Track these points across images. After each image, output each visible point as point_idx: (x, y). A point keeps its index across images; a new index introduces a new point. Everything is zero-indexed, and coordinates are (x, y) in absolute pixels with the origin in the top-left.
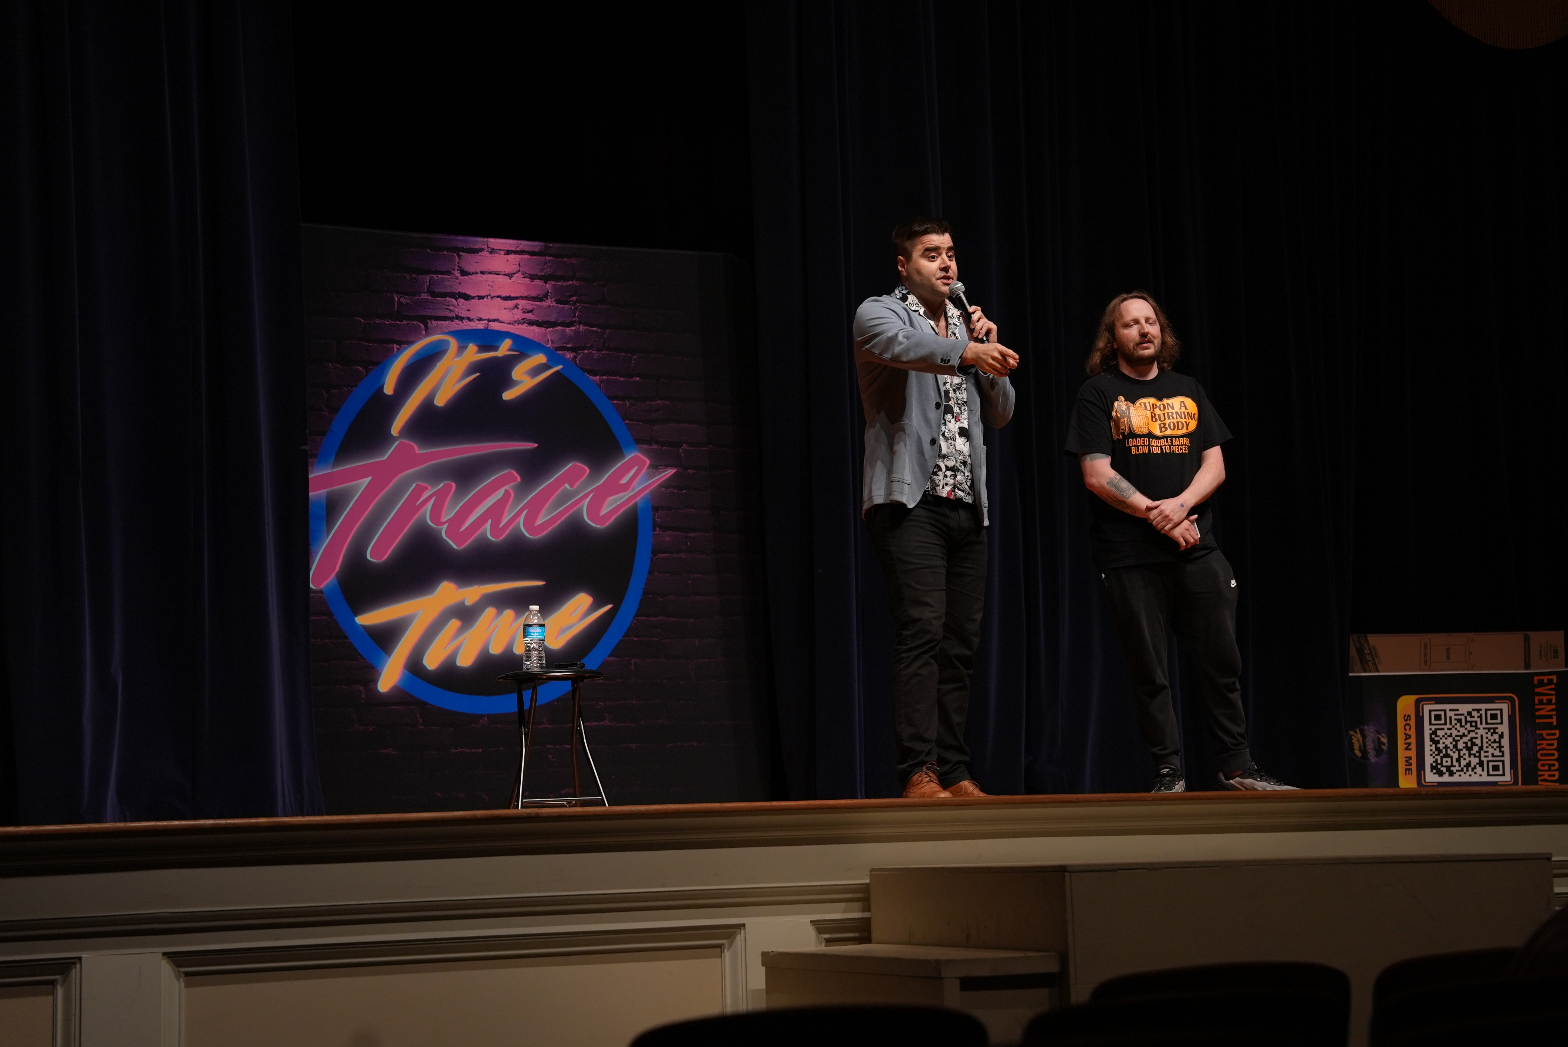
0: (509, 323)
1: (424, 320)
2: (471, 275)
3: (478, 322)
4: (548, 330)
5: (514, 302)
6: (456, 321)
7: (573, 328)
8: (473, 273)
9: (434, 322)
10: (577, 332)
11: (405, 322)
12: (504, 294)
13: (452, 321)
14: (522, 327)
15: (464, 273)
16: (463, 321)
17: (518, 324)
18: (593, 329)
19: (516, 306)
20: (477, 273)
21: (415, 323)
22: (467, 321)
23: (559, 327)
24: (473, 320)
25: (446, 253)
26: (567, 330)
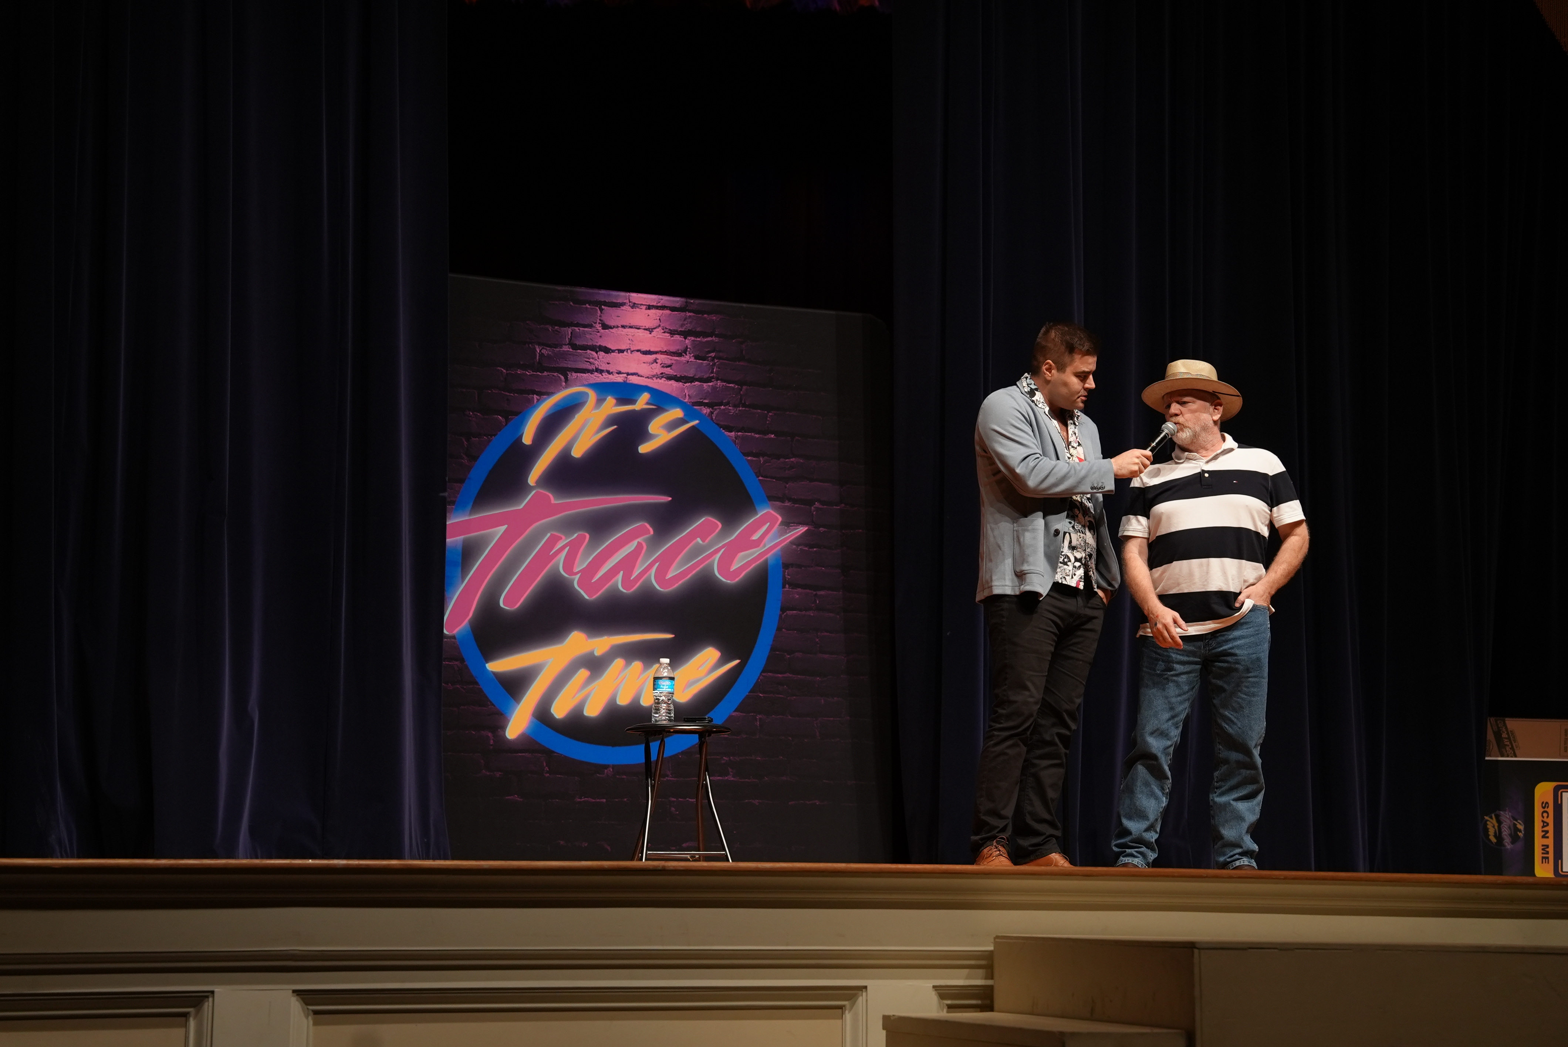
0: (648, 377)
1: (565, 371)
2: (611, 328)
3: (617, 375)
4: (686, 385)
5: (654, 356)
6: (596, 373)
7: (710, 384)
8: (614, 327)
9: (574, 374)
10: (714, 388)
11: (545, 373)
12: (644, 349)
13: (592, 373)
14: (660, 381)
15: (605, 327)
16: (603, 374)
17: (657, 378)
18: (731, 385)
19: (655, 361)
20: (618, 327)
21: (555, 374)
22: (607, 374)
23: (696, 383)
24: (612, 373)
25: (589, 307)
26: (704, 386)
